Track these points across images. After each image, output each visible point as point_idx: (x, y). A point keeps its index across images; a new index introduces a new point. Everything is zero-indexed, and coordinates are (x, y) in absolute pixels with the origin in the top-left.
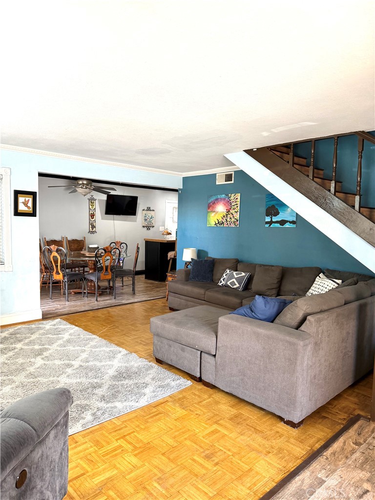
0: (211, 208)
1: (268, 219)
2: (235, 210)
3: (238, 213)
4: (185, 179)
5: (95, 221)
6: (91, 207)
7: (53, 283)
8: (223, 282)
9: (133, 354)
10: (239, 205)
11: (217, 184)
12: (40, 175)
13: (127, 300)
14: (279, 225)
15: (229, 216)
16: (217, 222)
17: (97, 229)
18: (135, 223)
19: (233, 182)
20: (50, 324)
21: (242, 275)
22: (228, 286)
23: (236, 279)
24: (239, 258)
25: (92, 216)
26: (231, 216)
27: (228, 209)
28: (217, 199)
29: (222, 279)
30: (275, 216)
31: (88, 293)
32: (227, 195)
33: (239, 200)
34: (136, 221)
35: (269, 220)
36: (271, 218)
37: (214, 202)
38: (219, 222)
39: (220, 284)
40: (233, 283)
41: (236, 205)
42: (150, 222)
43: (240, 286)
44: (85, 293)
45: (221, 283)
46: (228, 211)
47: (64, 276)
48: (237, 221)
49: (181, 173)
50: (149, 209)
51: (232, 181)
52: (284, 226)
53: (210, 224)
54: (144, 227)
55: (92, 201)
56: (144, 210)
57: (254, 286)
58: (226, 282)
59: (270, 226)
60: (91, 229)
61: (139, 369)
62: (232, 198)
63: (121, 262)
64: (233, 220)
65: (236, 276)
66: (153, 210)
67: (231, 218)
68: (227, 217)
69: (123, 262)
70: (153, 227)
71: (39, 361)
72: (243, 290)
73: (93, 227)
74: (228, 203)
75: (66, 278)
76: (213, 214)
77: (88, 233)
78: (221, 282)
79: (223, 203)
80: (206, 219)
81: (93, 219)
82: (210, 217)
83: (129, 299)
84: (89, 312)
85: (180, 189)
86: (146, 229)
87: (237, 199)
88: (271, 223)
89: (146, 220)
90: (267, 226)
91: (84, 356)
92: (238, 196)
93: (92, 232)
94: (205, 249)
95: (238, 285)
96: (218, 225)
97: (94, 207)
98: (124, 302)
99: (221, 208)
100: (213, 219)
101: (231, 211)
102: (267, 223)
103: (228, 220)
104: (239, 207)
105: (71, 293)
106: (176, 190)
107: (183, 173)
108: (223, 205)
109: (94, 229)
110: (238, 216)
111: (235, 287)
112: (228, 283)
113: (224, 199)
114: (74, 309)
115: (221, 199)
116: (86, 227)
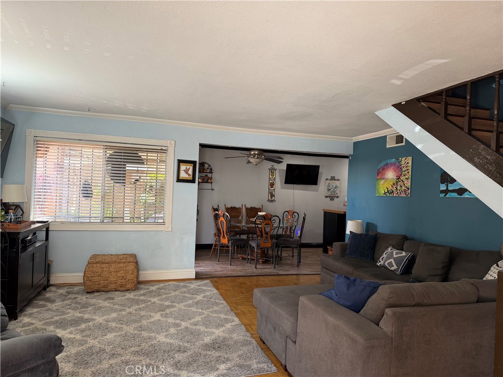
0: (380, 175)
1: (443, 187)
2: (406, 176)
3: (410, 180)
4: (356, 144)
5: (274, 190)
6: (271, 176)
7: (221, 247)
8: (382, 263)
9: (243, 326)
10: (410, 171)
11: (387, 147)
12: (202, 146)
13: (286, 271)
14: (456, 194)
15: (398, 183)
16: (386, 191)
17: (276, 198)
18: (317, 192)
19: (404, 144)
20: (197, 284)
21: (402, 255)
22: (385, 267)
23: (395, 259)
24: (409, 235)
25: (272, 185)
26: (402, 184)
27: (398, 175)
28: (387, 165)
29: (381, 259)
30: (451, 183)
31: (251, 259)
32: (397, 159)
33: (410, 164)
34: (318, 191)
35: (445, 188)
36: (447, 186)
37: (384, 168)
38: (388, 191)
39: (378, 265)
40: (390, 264)
41: (407, 170)
42: (335, 192)
43: (399, 268)
44: (249, 259)
45: (380, 264)
46: (398, 178)
47: (229, 241)
48: (408, 189)
49: (351, 138)
50: (333, 178)
51: (403, 142)
52: (462, 196)
53: (379, 194)
54: (326, 197)
55: (272, 171)
56: (327, 179)
57: (415, 270)
58: (385, 262)
59: (445, 195)
60: (270, 197)
61: (236, 342)
62: (403, 162)
63: (292, 231)
64: (404, 188)
65: (395, 256)
66: (338, 180)
67: (401, 186)
68: (397, 184)
69: (294, 232)
70: (338, 197)
71: (157, 316)
72: (402, 274)
73: (272, 196)
74: (399, 168)
75: (230, 242)
76: (382, 182)
77: (268, 201)
78: (380, 262)
79: (393, 169)
80: (375, 187)
81: (273, 188)
82: (379, 185)
83: (288, 271)
84: (240, 278)
85: (351, 155)
86: (328, 199)
87: (408, 163)
88: (446, 192)
89: (330, 190)
90: (442, 195)
91: (198, 318)
92: (410, 159)
93: (272, 201)
94: (374, 222)
95: (395, 267)
96: (388, 194)
97: (274, 177)
98: (281, 272)
99: (391, 175)
100: (383, 187)
101: (402, 178)
102: (442, 192)
103: (399, 188)
104: (410, 173)
105: (239, 258)
106: (347, 157)
107: (353, 138)
108: (393, 171)
109: (273, 198)
110: (409, 184)
111: (392, 268)
112: (386, 264)
113: (394, 164)
114: (229, 273)
115: (391, 164)
116: (266, 195)
